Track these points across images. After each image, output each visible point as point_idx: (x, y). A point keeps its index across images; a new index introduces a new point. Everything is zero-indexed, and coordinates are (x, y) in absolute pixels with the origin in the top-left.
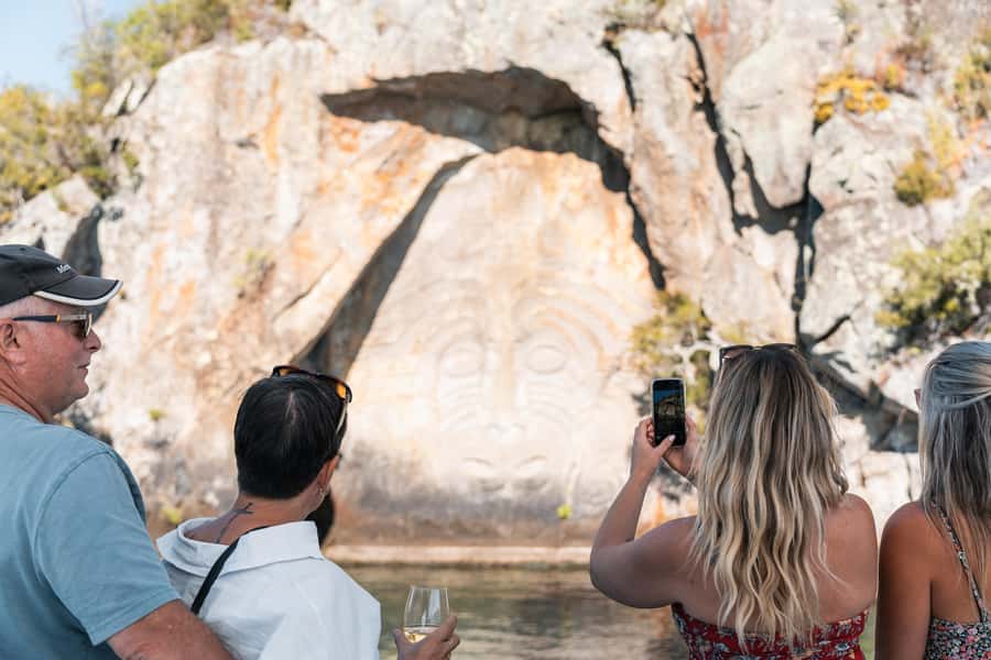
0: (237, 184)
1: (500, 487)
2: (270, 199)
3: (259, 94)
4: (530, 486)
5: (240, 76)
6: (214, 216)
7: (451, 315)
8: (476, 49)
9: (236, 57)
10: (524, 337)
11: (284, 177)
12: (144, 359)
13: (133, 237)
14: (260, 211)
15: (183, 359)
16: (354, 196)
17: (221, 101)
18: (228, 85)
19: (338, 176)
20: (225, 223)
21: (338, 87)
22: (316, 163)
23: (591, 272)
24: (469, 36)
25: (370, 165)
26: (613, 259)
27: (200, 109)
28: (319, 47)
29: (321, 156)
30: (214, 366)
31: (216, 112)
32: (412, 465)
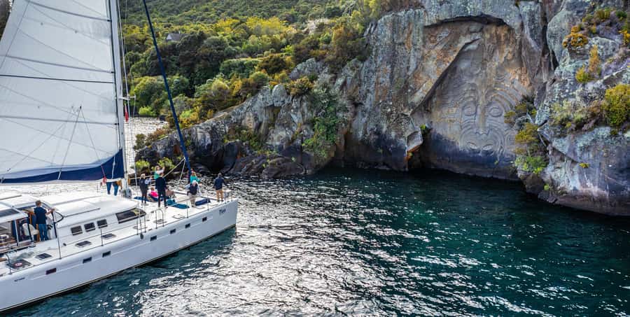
0: (399, 57)
1: (479, 152)
2: (409, 61)
3: (405, 28)
4: (487, 153)
5: (399, 22)
6: (392, 67)
7: (467, 95)
8: (471, 9)
9: (398, 16)
10: (490, 104)
11: (412, 54)
12: (374, 109)
13: (371, 74)
14: (405, 65)
15: (383, 110)
16: (434, 58)
17: (394, 31)
18: (396, 25)
19: (429, 52)
20: (395, 69)
21: (427, 24)
22: (422, 49)
23: (513, 83)
24: (469, 4)
25: (439, 48)
26: (520, 79)
27: (389, 33)
28: (422, 11)
29: (424, 46)
30: (391, 112)
31: (393, 34)
32: (453, 143)
